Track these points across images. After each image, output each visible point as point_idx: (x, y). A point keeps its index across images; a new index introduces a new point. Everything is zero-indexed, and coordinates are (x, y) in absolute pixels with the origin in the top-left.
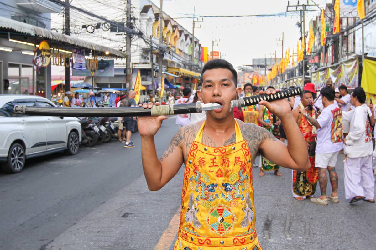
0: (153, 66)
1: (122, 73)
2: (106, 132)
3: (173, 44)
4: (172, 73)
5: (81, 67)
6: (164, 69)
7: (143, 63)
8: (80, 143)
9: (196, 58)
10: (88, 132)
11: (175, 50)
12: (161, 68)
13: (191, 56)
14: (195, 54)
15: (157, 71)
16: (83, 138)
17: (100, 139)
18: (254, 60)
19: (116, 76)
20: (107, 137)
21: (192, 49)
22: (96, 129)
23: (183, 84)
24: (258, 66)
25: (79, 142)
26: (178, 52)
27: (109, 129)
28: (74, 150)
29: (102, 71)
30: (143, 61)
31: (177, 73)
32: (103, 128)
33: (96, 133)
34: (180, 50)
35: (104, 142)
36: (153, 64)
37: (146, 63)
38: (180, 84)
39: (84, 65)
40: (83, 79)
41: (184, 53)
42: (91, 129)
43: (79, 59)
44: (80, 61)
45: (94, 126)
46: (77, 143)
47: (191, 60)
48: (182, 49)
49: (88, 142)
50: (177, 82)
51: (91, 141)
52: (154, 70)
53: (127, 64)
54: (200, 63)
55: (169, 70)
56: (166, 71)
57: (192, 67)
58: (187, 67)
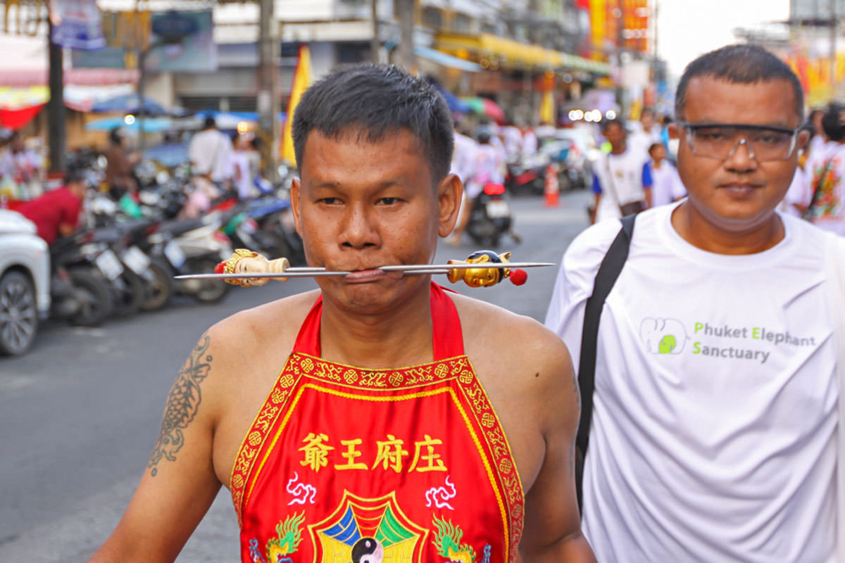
0: (376, 30)
1: (250, 59)
2: (149, 275)
4: (453, 54)
5: (83, 37)
6: (421, 39)
7: (343, 20)
8: (44, 316)
10: (81, 273)
12: (407, 35)
15: (394, 49)
16: (56, 298)
17: (127, 299)
18: (795, 2)
19: (224, 69)
20: (156, 292)
22: (108, 265)
24: (806, 23)
25: (37, 312)
27: (161, 265)
28: (17, 340)
29: (173, 50)
30: (344, 11)
31: (473, 57)
32: (136, 260)
33: (108, 281)
35: (143, 311)
36: (377, 23)
37: (352, 20)
39: (94, 31)
40: (128, 82)
42: (88, 264)
43: (74, 8)
44: (81, 14)
45: (99, 254)
46: (29, 313)
47: (533, 6)
49: (79, 313)
51: (93, 307)
52: (383, 44)
53: (263, 23)
54: (571, 14)
55: (444, 42)
56: (434, 46)
57: (536, 32)
58: (521, 31)
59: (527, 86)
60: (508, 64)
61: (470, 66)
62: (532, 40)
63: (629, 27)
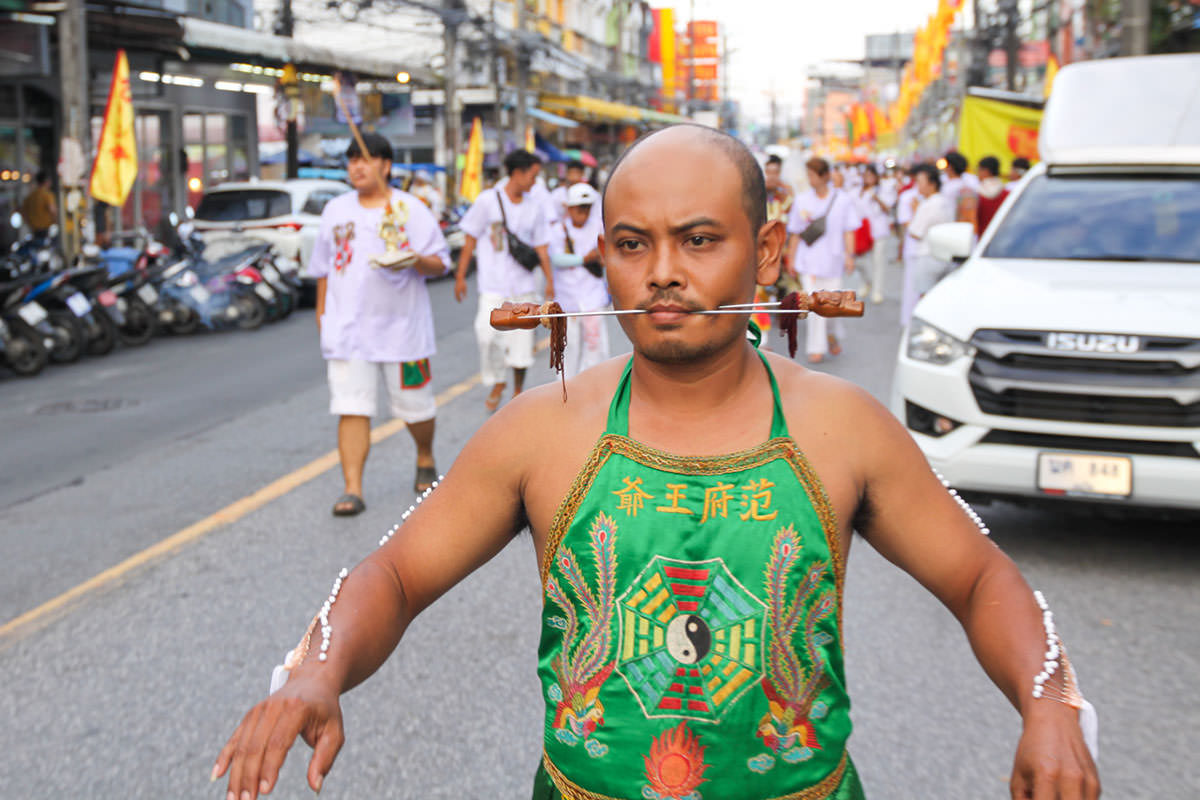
0: (498, 96)
3: (553, 16)
4: (555, 113)
6: (531, 101)
9: (630, 55)
11: (562, 38)
12: (522, 99)
13: (613, 50)
14: (629, 42)
15: (512, 110)
18: (870, 40)
21: (618, 24)
23: (587, 144)
26: (570, 43)
29: (383, 120)
30: (467, 80)
31: (570, 115)
34: (579, 36)
36: (499, 90)
37: (477, 87)
38: (577, 146)
41: (592, 43)
47: (614, 65)
48: (582, 29)
50: (572, 139)
52: (503, 106)
54: (646, 69)
55: (546, 102)
56: (538, 106)
57: (618, 90)
58: (602, 88)
59: (611, 136)
60: (597, 120)
61: (570, 123)
62: (614, 98)
63: (698, 77)
